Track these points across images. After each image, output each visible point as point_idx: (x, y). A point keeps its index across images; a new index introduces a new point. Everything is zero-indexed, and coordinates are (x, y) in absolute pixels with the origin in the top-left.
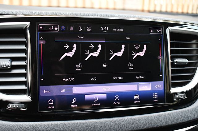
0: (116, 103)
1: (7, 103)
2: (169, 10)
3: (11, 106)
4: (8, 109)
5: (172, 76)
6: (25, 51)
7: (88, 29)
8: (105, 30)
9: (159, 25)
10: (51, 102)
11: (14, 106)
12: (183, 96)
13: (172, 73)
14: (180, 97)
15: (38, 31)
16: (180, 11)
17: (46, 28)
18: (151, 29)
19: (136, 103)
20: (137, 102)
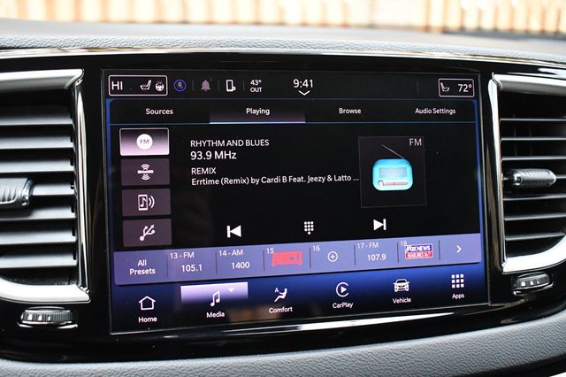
0: (339, 306)
1: (19, 308)
2: (503, 25)
3: (30, 318)
4: (21, 325)
5: (506, 223)
6: (69, 155)
7: (254, 86)
8: (304, 89)
9: (468, 71)
10: (147, 304)
11: (40, 318)
12: (542, 281)
13: (507, 213)
14: (532, 283)
15: (107, 96)
16: (535, 26)
17: (131, 85)
18: (441, 81)
19: (401, 304)
20: (404, 301)
